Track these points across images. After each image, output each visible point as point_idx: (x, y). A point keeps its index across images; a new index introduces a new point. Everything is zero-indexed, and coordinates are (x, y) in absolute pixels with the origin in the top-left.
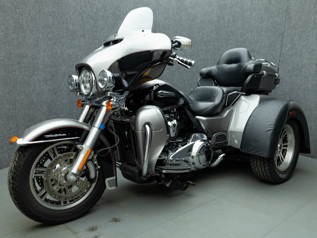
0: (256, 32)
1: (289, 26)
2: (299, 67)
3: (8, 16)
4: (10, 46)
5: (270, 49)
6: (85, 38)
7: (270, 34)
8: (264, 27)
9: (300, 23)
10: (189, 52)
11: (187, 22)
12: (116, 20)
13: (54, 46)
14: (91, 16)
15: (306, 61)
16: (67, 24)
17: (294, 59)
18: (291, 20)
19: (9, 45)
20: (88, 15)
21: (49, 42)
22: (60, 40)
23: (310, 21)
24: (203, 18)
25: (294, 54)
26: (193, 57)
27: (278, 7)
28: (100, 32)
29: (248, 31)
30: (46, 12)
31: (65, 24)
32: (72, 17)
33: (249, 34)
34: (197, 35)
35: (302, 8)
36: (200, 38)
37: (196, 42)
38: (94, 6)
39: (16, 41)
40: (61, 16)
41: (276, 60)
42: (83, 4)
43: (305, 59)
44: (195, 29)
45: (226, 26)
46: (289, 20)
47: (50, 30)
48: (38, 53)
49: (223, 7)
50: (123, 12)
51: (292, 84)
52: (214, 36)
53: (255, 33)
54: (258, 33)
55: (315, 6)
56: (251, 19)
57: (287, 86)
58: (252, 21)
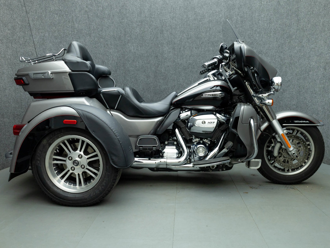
0: (265, 34)
1: (298, 28)
2: (307, 70)
3: (15, 14)
4: (17, 45)
5: (279, 51)
7: (278, 36)
8: (273, 29)
9: (309, 26)
10: (196, 52)
11: (195, 22)
12: (122, 19)
13: (60, 45)
14: (97, 14)
15: (314, 64)
16: (73, 22)
17: (302, 62)
18: (300, 22)
19: (16, 43)
20: (94, 13)
21: (54, 40)
22: (66, 39)
23: (319, 24)
25: (302, 56)
26: (200, 57)
27: (287, 8)
29: (257, 33)
30: (53, 10)
31: (71, 23)
32: (78, 15)
33: (257, 35)
34: (204, 35)
35: (311, 10)
36: (207, 38)
37: (203, 42)
38: (100, 4)
39: (22, 39)
40: (67, 15)
41: (284, 63)
42: (89, 2)
43: (313, 62)
46: (298, 22)
47: (56, 28)
48: (44, 52)
49: (231, 7)
50: (129, 11)
51: (299, 87)
52: (221, 37)
53: (263, 35)
54: (266, 34)
55: (325, 9)
56: (260, 20)
57: (294, 89)
58: (260, 22)
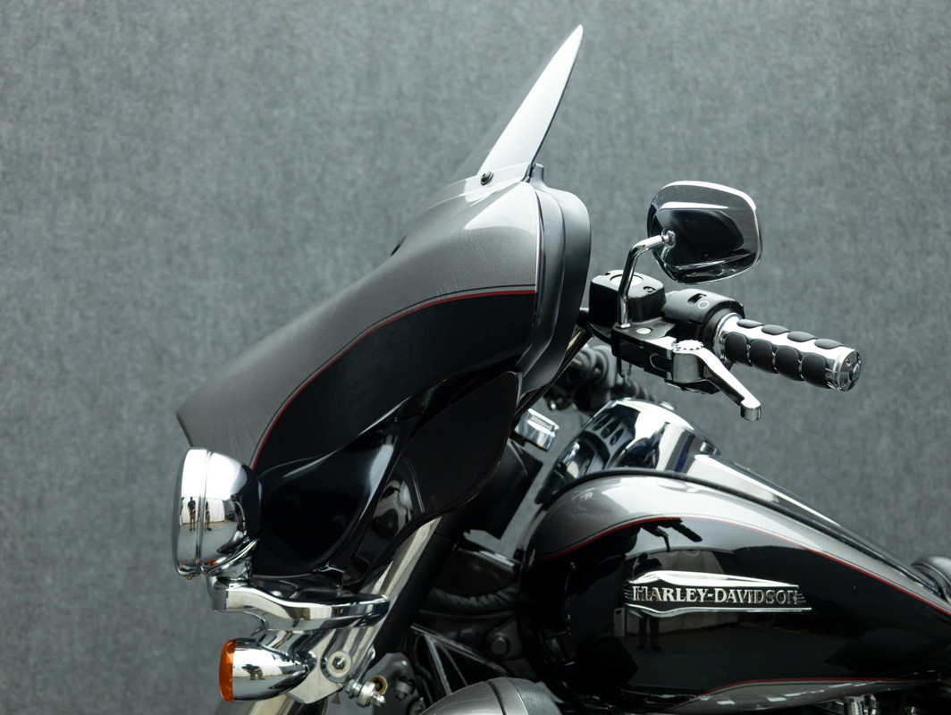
6: (86, 198)
24: (762, 108)
28: (177, 171)
44: (715, 168)
45: (902, 148)
